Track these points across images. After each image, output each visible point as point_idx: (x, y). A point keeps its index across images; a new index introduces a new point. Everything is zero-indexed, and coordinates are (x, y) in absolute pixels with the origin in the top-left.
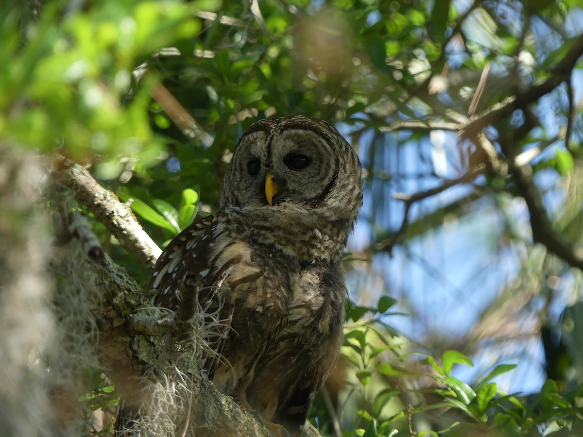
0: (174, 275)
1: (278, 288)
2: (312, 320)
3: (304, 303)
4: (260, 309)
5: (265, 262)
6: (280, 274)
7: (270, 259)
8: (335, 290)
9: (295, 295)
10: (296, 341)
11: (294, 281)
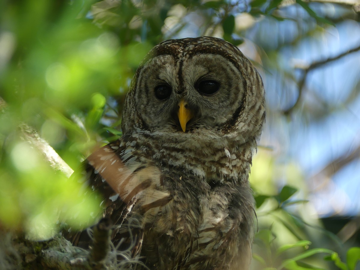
1: (188, 212)
2: (222, 242)
3: (213, 226)
4: (170, 233)
5: (175, 185)
7: (179, 182)
8: (244, 212)
9: (204, 217)
10: (206, 263)
11: (204, 203)
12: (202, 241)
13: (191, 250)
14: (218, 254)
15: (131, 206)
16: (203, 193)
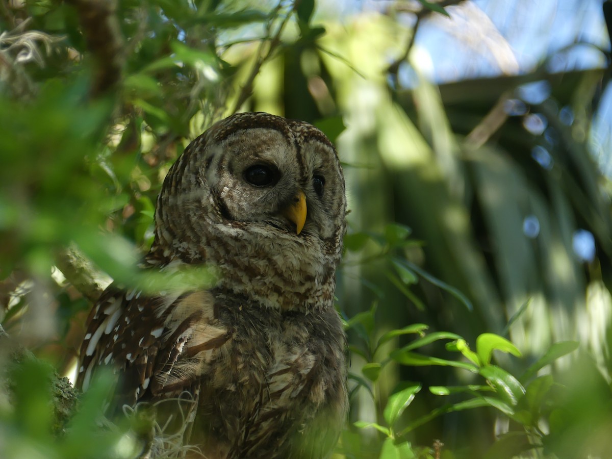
0: (115, 338)
1: (253, 355)
2: (301, 387)
3: (289, 367)
4: (232, 388)
5: (233, 318)
6: (253, 333)
7: (239, 314)
8: (330, 342)
9: (276, 355)
10: (283, 417)
11: (274, 337)
12: (275, 388)
13: (260, 404)
14: (298, 404)
15: (182, 344)
16: (272, 325)
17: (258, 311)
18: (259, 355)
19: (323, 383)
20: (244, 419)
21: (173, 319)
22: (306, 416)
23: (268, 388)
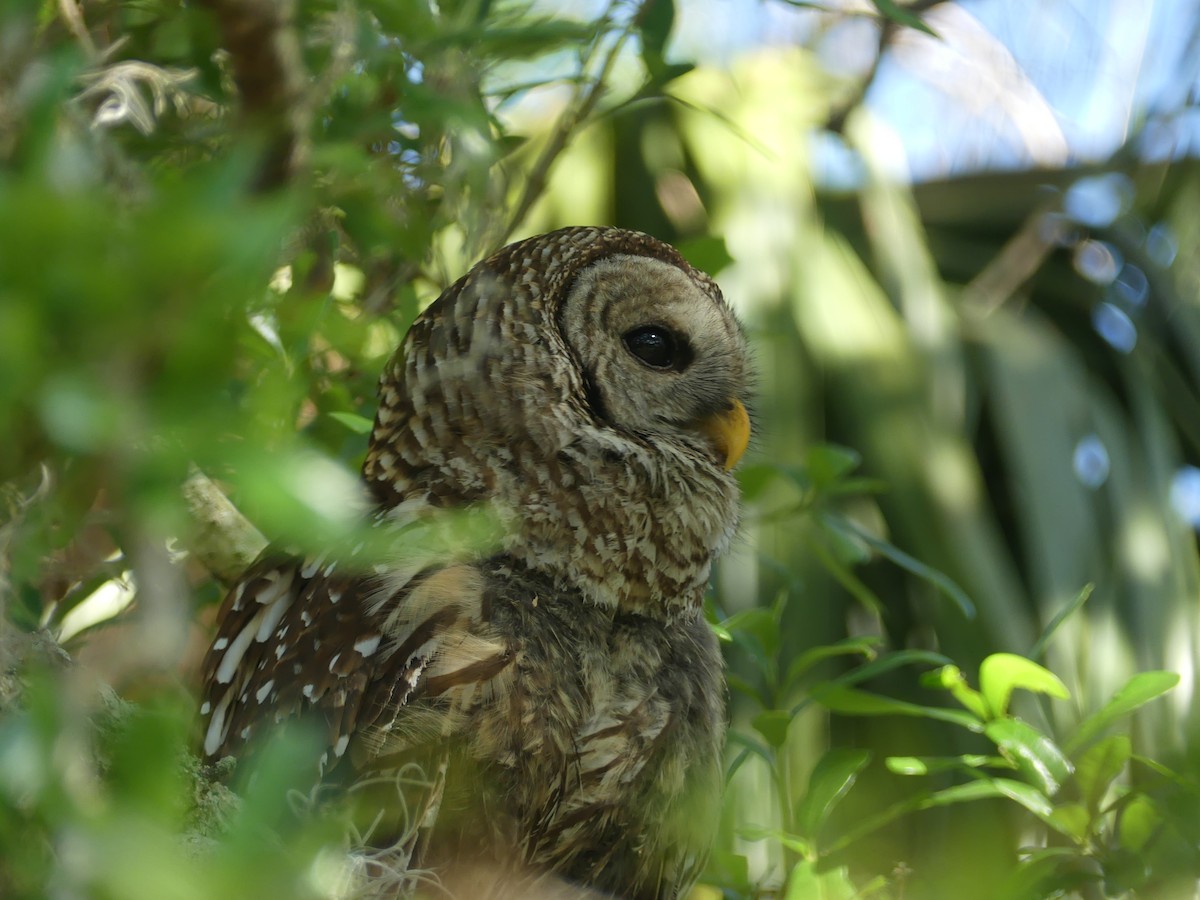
0: (280, 651)
1: (552, 697)
2: (641, 764)
3: (620, 722)
4: (509, 760)
5: (518, 622)
6: (556, 654)
7: (531, 613)
8: (698, 677)
9: (596, 699)
10: (604, 820)
11: (594, 663)
12: (590, 763)
13: (561, 794)
14: (634, 795)
15: (417, 672)
16: (592, 639)
17: (569, 609)
18: (564, 697)
19: (683, 755)
20: (529, 820)
21: (400, 619)
22: (648, 819)
23: (577, 762)
